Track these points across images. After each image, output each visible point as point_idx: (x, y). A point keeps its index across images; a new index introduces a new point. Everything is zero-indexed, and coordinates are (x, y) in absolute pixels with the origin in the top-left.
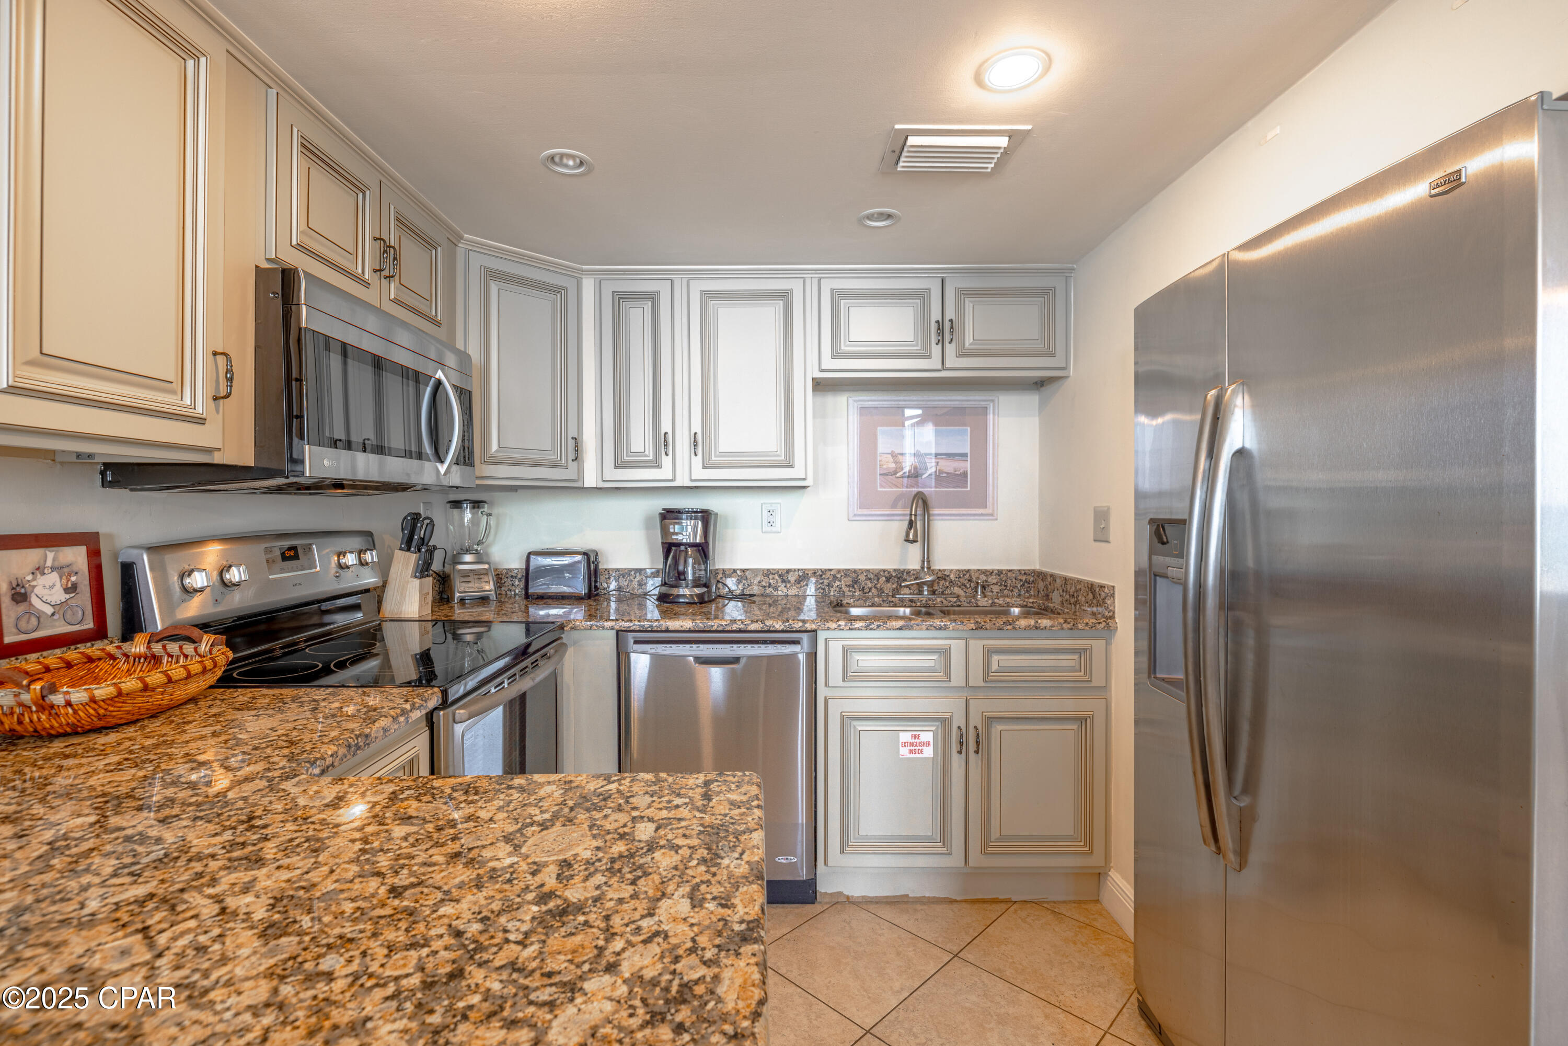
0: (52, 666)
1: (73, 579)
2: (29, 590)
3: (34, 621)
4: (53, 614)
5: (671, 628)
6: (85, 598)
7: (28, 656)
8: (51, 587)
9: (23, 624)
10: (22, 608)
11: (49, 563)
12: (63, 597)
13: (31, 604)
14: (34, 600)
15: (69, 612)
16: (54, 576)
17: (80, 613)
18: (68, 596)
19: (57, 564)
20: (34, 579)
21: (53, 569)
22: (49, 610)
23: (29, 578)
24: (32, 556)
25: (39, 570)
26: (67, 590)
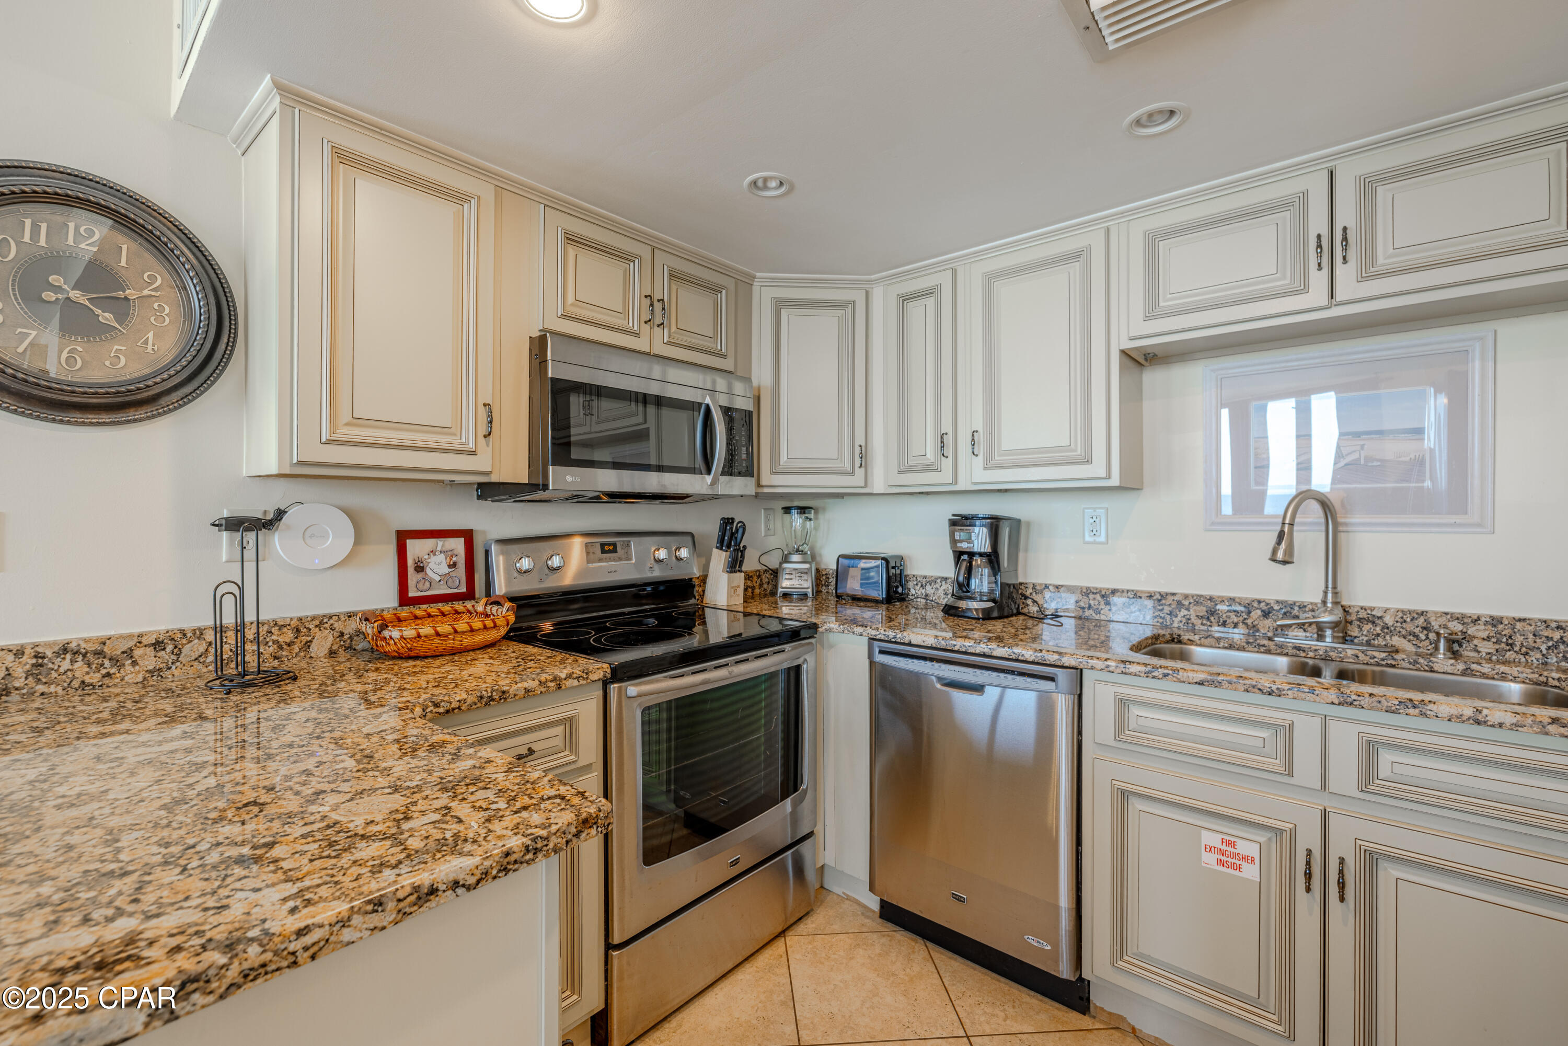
0: (432, 614)
1: (454, 559)
2: (425, 565)
3: (427, 584)
4: (440, 581)
5: (913, 642)
6: (461, 571)
7: (421, 606)
8: (440, 564)
9: (420, 586)
10: (421, 575)
11: (439, 548)
12: (447, 570)
13: (426, 574)
14: (428, 571)
15: (450, 580)
16: (442, 557)
17: (458, 581)
18: (450, 570)
19: (444, 549)
20: (429, 558)
21: (441, 552)
22: (437, 578)
23: (426, 557)
24: (429, 543)
25: (433, 552)
26: (449, 566)
